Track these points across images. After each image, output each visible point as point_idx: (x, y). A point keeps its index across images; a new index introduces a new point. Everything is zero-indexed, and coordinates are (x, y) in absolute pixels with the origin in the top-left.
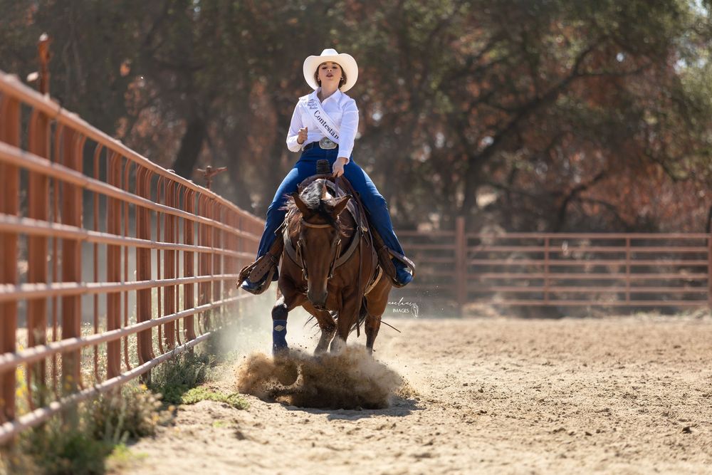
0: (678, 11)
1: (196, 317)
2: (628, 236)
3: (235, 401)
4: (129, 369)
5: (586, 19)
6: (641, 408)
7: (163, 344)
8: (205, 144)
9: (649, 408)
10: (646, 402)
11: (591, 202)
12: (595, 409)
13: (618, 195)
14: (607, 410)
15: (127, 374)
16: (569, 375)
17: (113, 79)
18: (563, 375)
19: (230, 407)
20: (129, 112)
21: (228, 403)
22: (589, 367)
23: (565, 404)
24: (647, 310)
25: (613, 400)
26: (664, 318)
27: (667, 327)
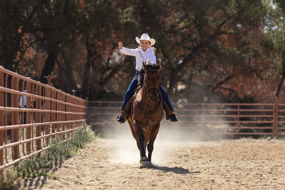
0: (262, 6)
1: (42, 140)
2: (238, 104)
3: (54, 176)
4: (7, 162)
5: (222, 9)
6: (227, 179)
7: (25, 152)
8: (56, 63)
9: (231, 179)
10: (230, 177)
11: (225, 89)
12: (208, 180)
13: (237, 86)
14: (213, 180)
15: (7, 165)
16: (202, 165)
17: (14, 35)
18: (199, 165)
19: (51, 179)
20: (22, 49)
21: (50, 177)
22: (212, 162)
23: (196, 178)
24: (246, 136)
25: (217, 176)
26: (254, 140)
27: (254, 144)
